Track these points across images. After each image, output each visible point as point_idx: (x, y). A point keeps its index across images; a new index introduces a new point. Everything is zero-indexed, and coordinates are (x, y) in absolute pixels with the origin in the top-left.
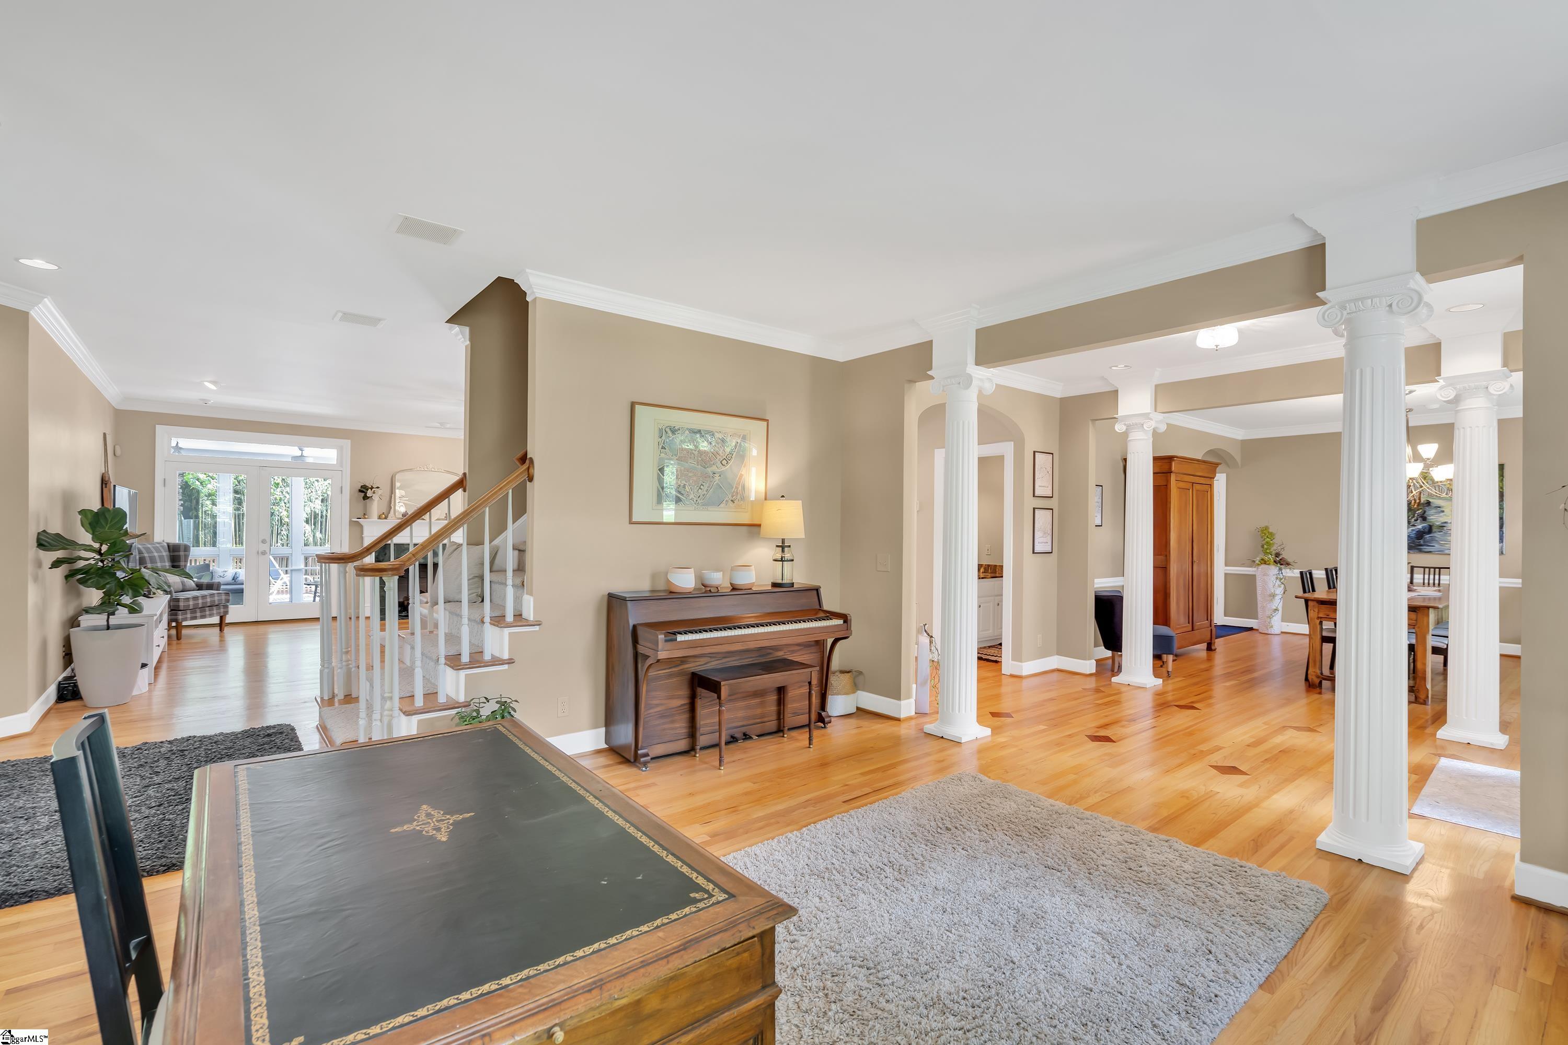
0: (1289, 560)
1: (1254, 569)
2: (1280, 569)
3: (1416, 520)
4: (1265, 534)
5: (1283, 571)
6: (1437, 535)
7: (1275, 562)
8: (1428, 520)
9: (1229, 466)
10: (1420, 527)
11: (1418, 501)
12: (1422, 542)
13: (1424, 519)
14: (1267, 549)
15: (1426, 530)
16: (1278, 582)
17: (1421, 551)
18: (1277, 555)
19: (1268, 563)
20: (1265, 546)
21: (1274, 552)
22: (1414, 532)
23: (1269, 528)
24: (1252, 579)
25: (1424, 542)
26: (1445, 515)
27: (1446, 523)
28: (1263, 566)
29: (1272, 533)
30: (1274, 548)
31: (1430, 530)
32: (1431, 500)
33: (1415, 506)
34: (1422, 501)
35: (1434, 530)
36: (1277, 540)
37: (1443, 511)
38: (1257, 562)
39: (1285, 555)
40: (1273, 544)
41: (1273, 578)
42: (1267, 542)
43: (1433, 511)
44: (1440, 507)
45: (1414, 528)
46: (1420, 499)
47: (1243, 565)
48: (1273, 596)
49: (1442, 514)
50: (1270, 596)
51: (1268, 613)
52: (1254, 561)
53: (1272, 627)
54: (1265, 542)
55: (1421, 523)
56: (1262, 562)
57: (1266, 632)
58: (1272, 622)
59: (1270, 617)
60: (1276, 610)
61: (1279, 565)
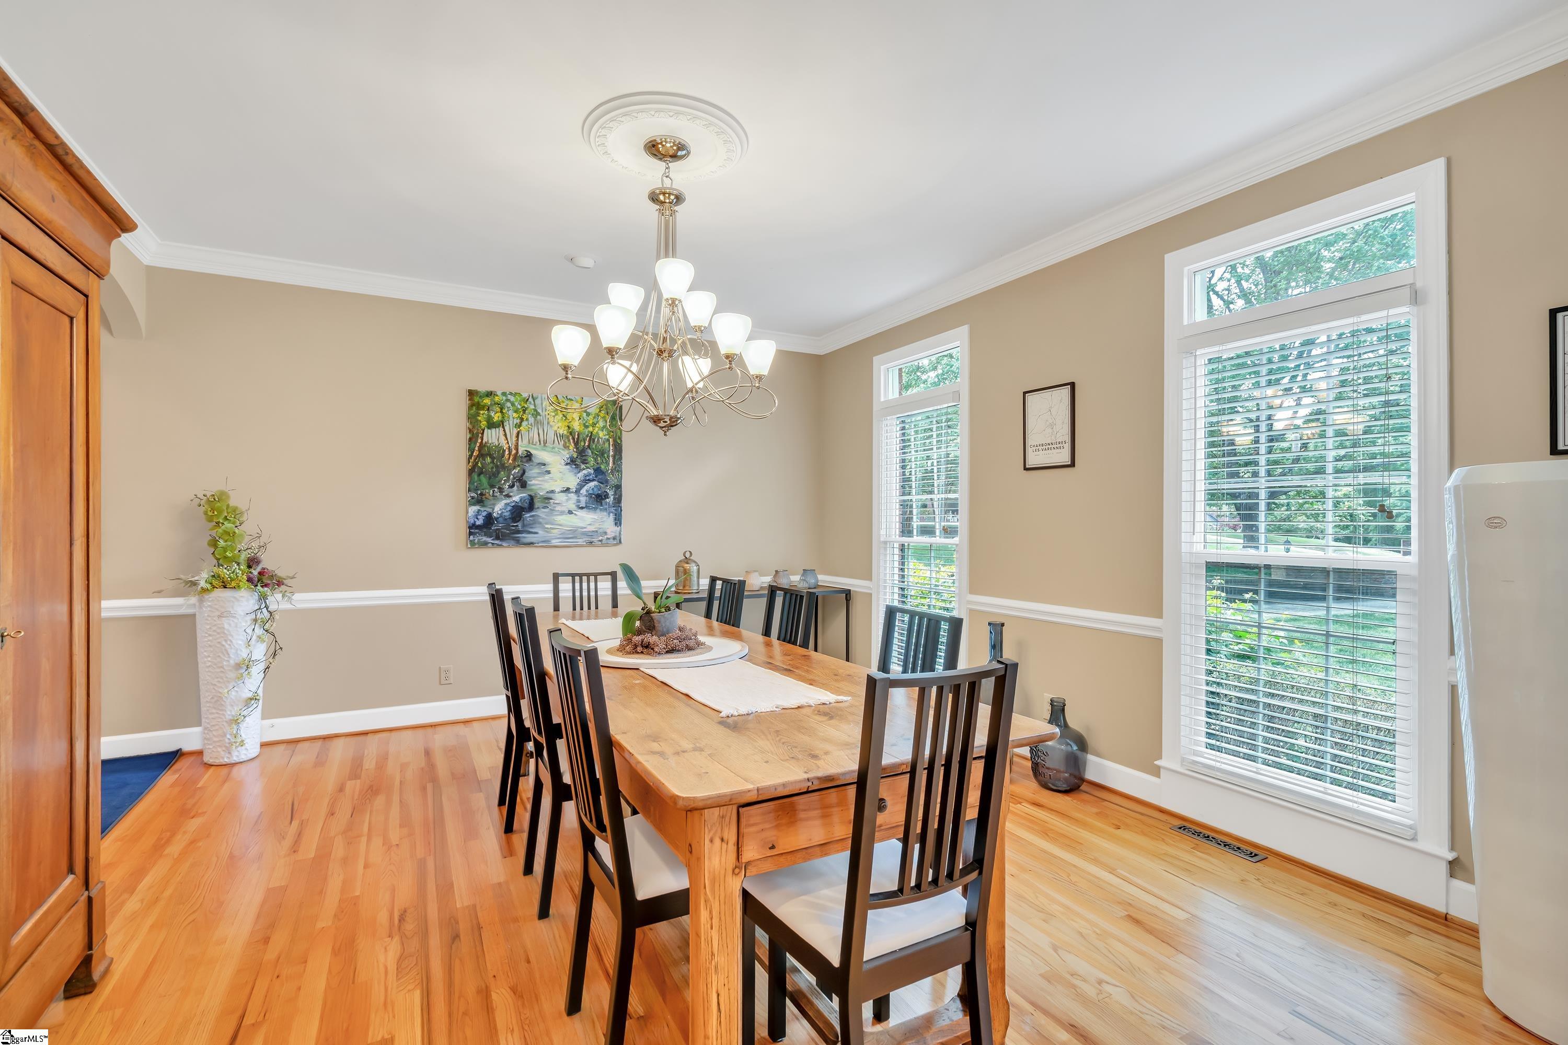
0: (281, 573)
1: (193, 600)
2: (263, 598)
3: (512, 486)
4: (220, 512)
5: (270, 600)
6: (541, 513)
7: (250, 580)
8: (528, 487)
9: (112, 334)
10: (516, 498)
11: (514, 452)
12: (520, 524)
13: (524, 485)
14: (225, 549)
15: (526, 505)
16: (259, 631)
17: (518, 542)
18: (252, 562)
19: (233, 584)
20: (222, 543)
21: (243, 557)
22: (509, 508)
23: (228, 497)
24: (188, 621)
25: (524, 526)
26: (552, 479)
27: (553, 492)
28: (220, 593)
29: (235, 510)
30: (242, 546)
31: (531, 506)
32: (533, 452)
33: (510, 461)
34: (520, 453)
35: (537, 504)
36: (249, 527)
37: (549, 472)
38: (203, 584)
39: (268, 562)
40: (241, 535)
41: (245, 623)
42: (227, 533)
43: (536, 471)
44: (544, 465)
45: (508, 501)
46: (517, 449)
47: (159, 593)
48: (246, 665)
49: (547, 477)
50: (238, 666)
51: (231, 712)
52: (194, 584)
53: (242, 743)
54: (220, 530)
55: (519, 492)
56: (215, 582)
57: (226, 760)
58: (242, 732)
59: (236, 721)
60: (254, 698)
61: (259, 587)
